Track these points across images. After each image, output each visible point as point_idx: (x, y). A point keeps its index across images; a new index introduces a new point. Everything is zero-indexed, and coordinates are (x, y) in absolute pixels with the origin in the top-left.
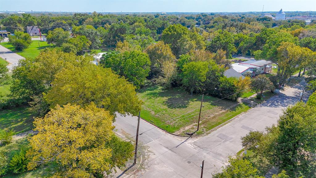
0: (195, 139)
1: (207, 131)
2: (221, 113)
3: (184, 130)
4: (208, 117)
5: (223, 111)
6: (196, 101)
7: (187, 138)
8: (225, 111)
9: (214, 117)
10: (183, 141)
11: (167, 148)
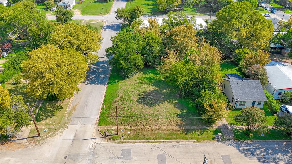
0: (104, 141)
1: (124, 139)
2: (170, 128)
3: (109, 128)
4: (150, 126)
5: (176, 128)
6: (173, 103)
7: (102, 136)
8: (177, 128)
9: (155, 130)
10: (94, 137)
11: (75, 136)
